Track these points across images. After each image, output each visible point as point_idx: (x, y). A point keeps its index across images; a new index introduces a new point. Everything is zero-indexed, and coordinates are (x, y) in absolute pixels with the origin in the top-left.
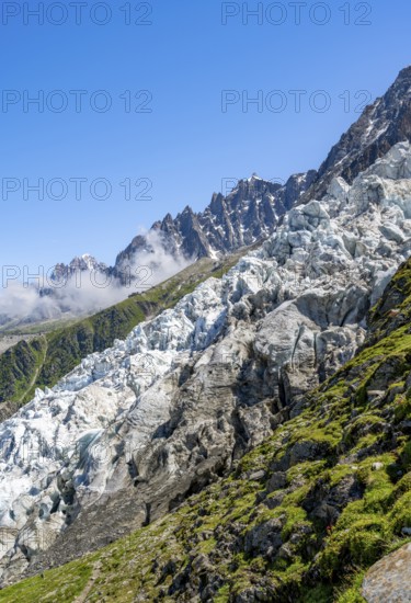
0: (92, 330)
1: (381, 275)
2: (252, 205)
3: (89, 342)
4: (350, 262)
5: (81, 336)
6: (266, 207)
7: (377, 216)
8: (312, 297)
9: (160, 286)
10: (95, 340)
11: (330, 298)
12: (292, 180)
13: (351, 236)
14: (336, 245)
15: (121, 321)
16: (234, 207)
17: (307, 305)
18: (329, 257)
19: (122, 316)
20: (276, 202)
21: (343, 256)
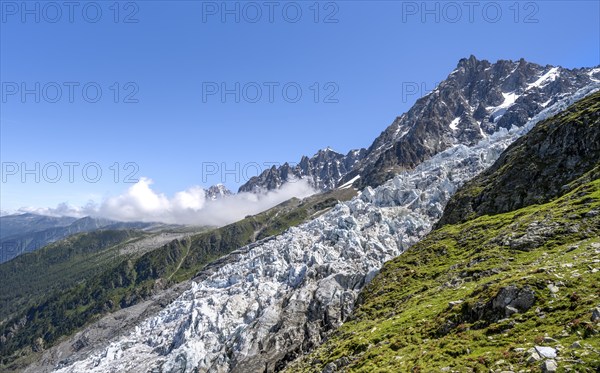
0: (220, 237)
1: (371, 269)
2: (326, 165)
3: (217, 245)
4: (363, 253)
5: (213, 240)
6: (334, 167)
7: (377, 229)
9: (265, 212)
10: (221, 244)
11: (349, 277)
12: (351, 153)
13: (364, 240)
14: (357, 244)
15: (239, 233)
16: (315, 165)
17: (339, 278)
19: (240, 230)
20: (341, 165)
21: (359, 250)
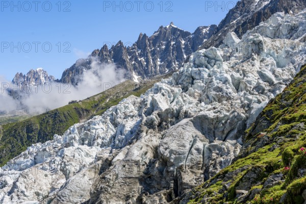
0: (38, 126)
1: (256, 106)
2: (168, 45)
3: (34, 134)
4: (235, 95)
6: (178, 47)
7: (257, 63)
8: (205, 118)
10: (39, 134)
11: (218, 120)
12: (198, 31)
13: (237, 75)
14: (225, 81)
15: (61, 121)
16: (154, 45)
17: (201, 123)
18: (219, 89)
19: (62, 118)
20: (186, 45)
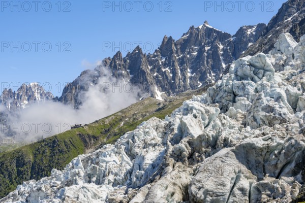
0: (31, 158)
2: (201, 52)
3: (27, 169)
4: (291, 116)
5: (20, 162)
6: (214, 54)
8: (251, 147)
9: (103, 120)
10: (33, 168)
11: (269, 150)
12: (241, 31)
13: (294, 90)
14: (278, 98)
15: (61, 152)
16: (183, 51)
17: (245, 153)
18: (270, 109)
19: (63, 147)
21: (284, 109)
